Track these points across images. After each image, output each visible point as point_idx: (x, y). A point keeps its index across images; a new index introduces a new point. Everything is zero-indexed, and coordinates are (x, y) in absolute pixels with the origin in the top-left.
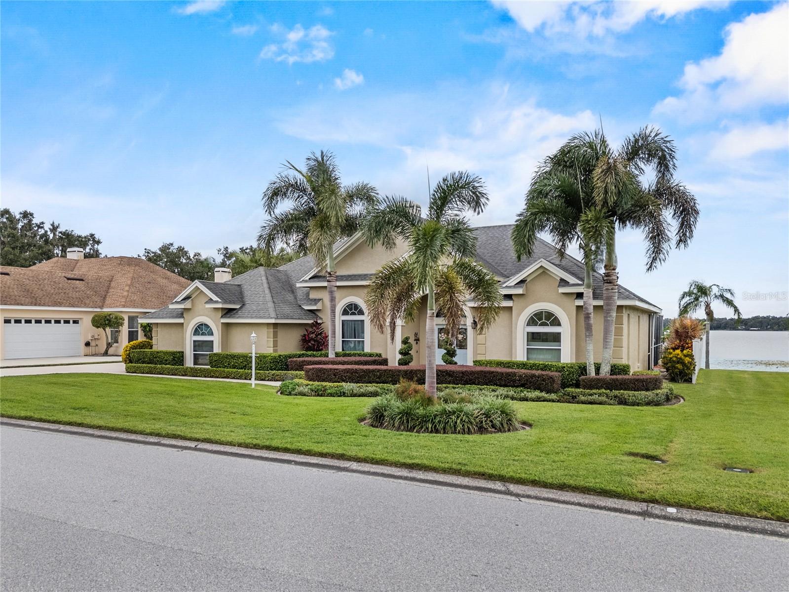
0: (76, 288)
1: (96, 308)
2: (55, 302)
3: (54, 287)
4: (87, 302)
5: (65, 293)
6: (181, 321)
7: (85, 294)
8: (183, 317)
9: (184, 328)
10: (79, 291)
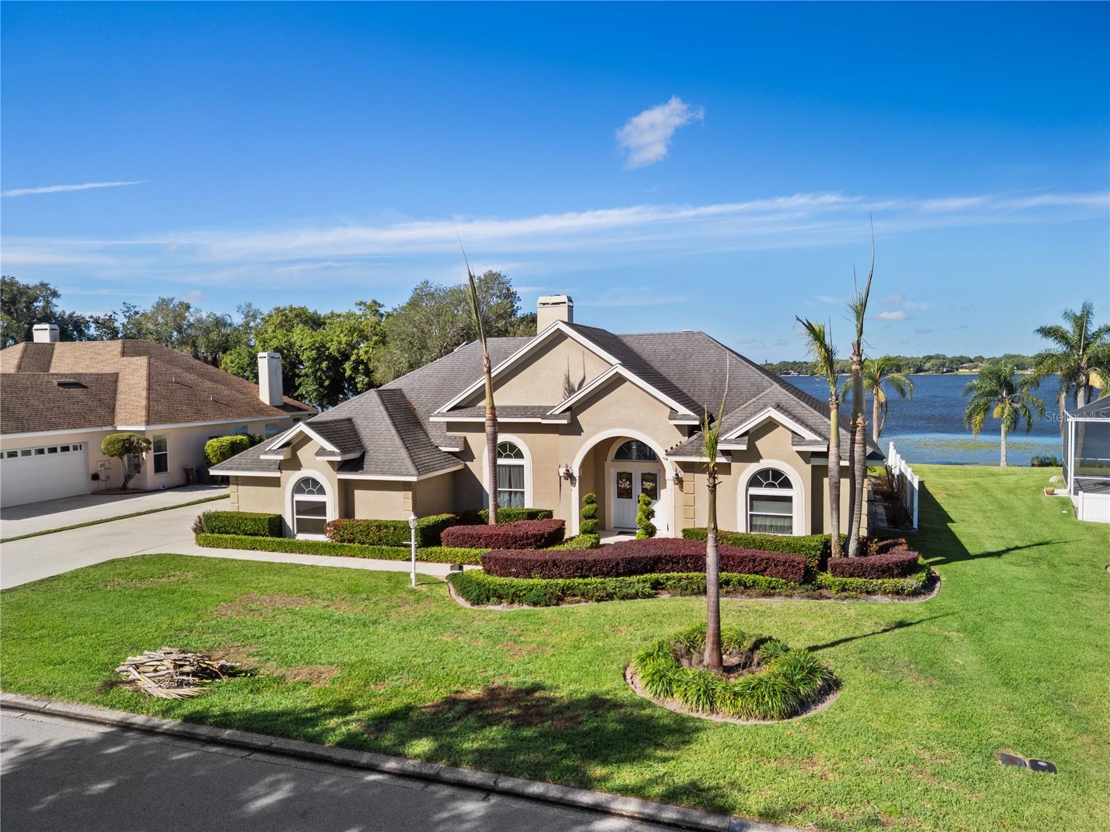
0: (73, 397)
1: (106, 426)
2: (48, 423)
3: (42, 399)
4: (92, 418)
5: (59, 407)
6: (275, 474)
7: (86, 405)
8: (280, 471)
9: (281, 484)
10: (78, 402)
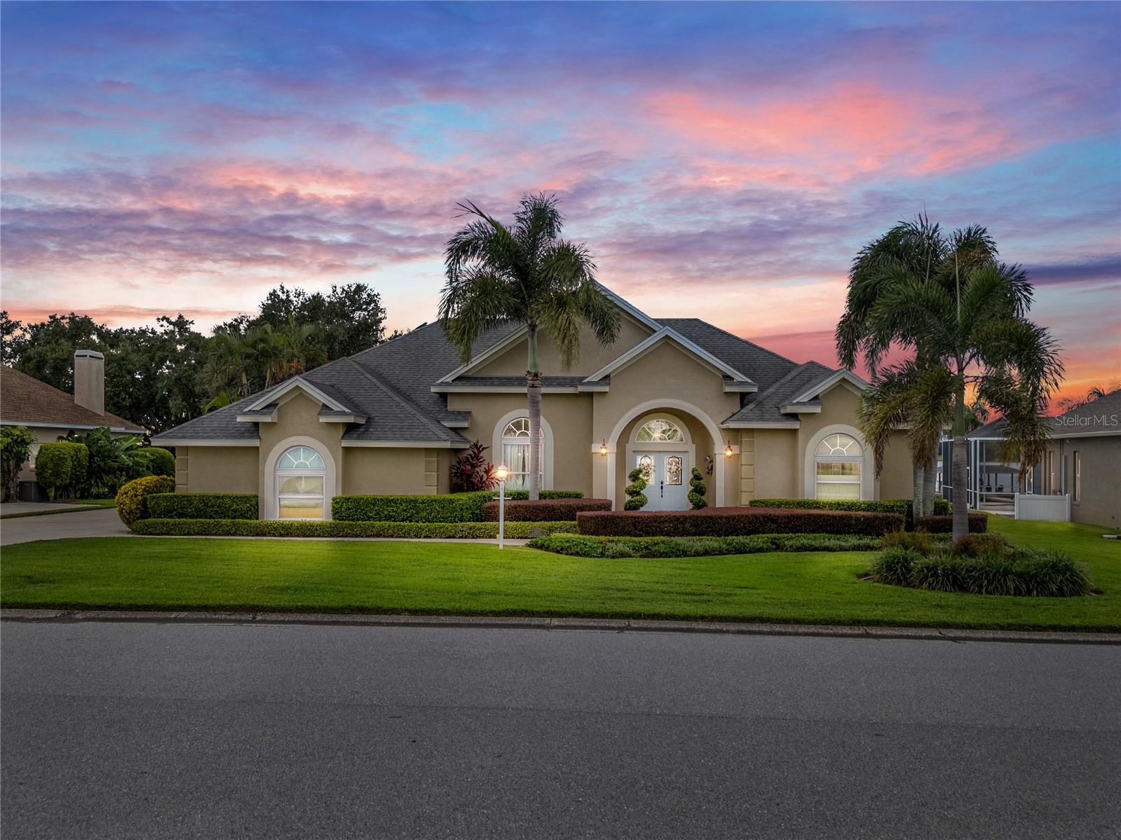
6: (256, 443)
8: (259, 438)
9: (261, 455)
